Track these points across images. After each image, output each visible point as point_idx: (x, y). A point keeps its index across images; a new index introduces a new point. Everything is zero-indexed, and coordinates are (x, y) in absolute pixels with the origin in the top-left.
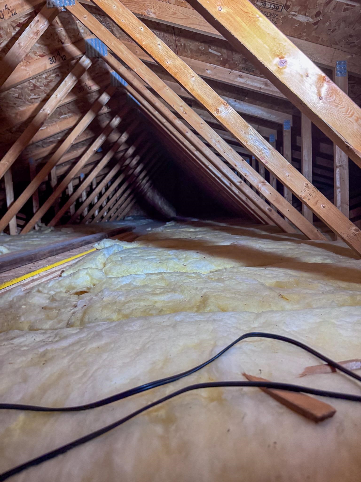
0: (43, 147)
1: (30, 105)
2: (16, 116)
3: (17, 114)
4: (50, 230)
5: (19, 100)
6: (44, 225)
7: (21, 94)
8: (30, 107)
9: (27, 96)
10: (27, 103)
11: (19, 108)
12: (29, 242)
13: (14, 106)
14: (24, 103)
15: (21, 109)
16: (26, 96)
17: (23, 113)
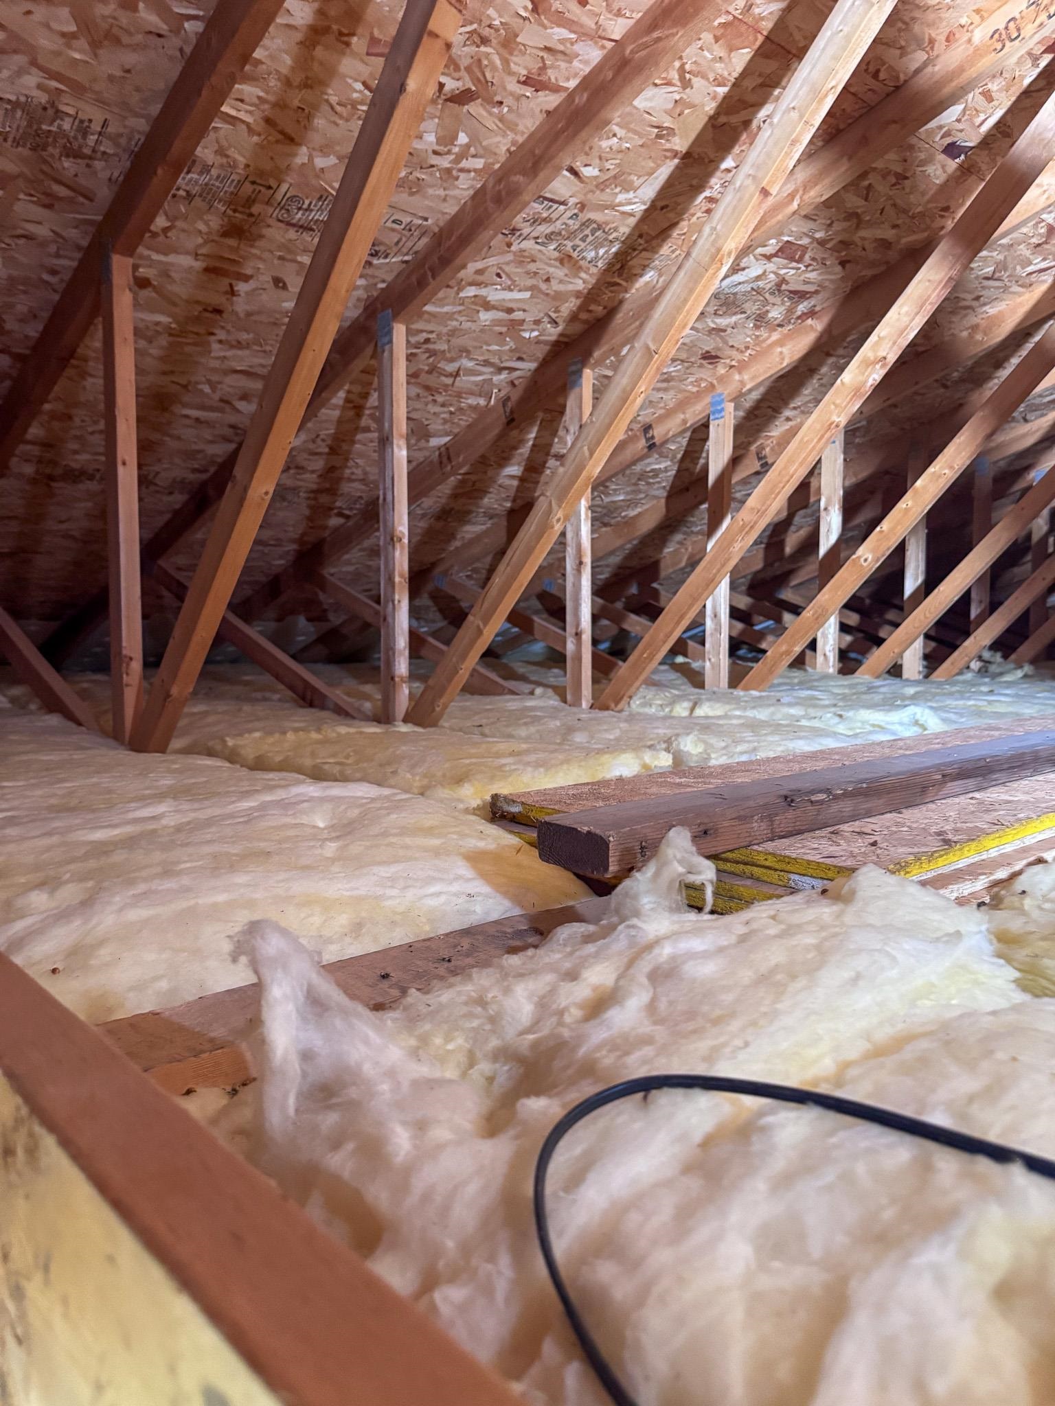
0: (1026, 420)
1: (1019, 294)
2: (971, 336)
3: (975, 328)
4: (1020, 673)
5: (991, 283)
6: (998, 657)
7: (1002, 266)
8: (1019, 300)
9: (1018, 268)
10: (1016, 289)
11: (986, 308)
12: (980, 703)
13: (975, 304)
14: (1006, 289)
15: (991, 310)
16: (1015, 269)
17: (996, 321)
